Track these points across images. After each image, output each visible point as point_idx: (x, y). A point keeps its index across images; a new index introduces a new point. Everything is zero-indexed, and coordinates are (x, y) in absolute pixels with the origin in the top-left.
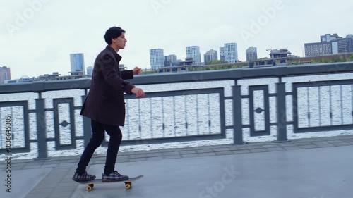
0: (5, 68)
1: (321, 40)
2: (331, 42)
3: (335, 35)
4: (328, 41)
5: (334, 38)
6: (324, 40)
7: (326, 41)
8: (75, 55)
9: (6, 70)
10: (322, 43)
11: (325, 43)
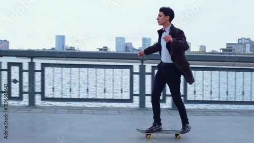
0: (5, 41)
1: (239, 41)
2: (245, 43)
3: (248, 39)
4: (243, 43)
5: (248, 41)
6: (240, 41)
7: (242, 43)
8: (59, 36)
9: (7, 42)
10: (239, 44)
11: (241, 44)
